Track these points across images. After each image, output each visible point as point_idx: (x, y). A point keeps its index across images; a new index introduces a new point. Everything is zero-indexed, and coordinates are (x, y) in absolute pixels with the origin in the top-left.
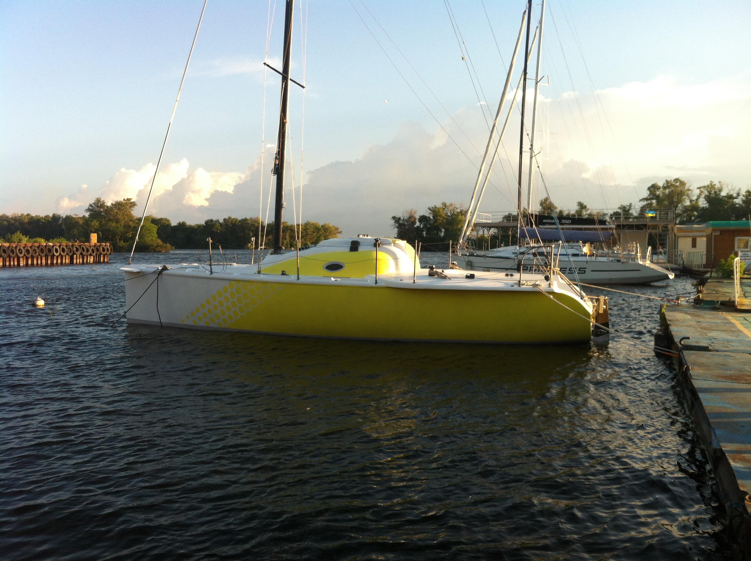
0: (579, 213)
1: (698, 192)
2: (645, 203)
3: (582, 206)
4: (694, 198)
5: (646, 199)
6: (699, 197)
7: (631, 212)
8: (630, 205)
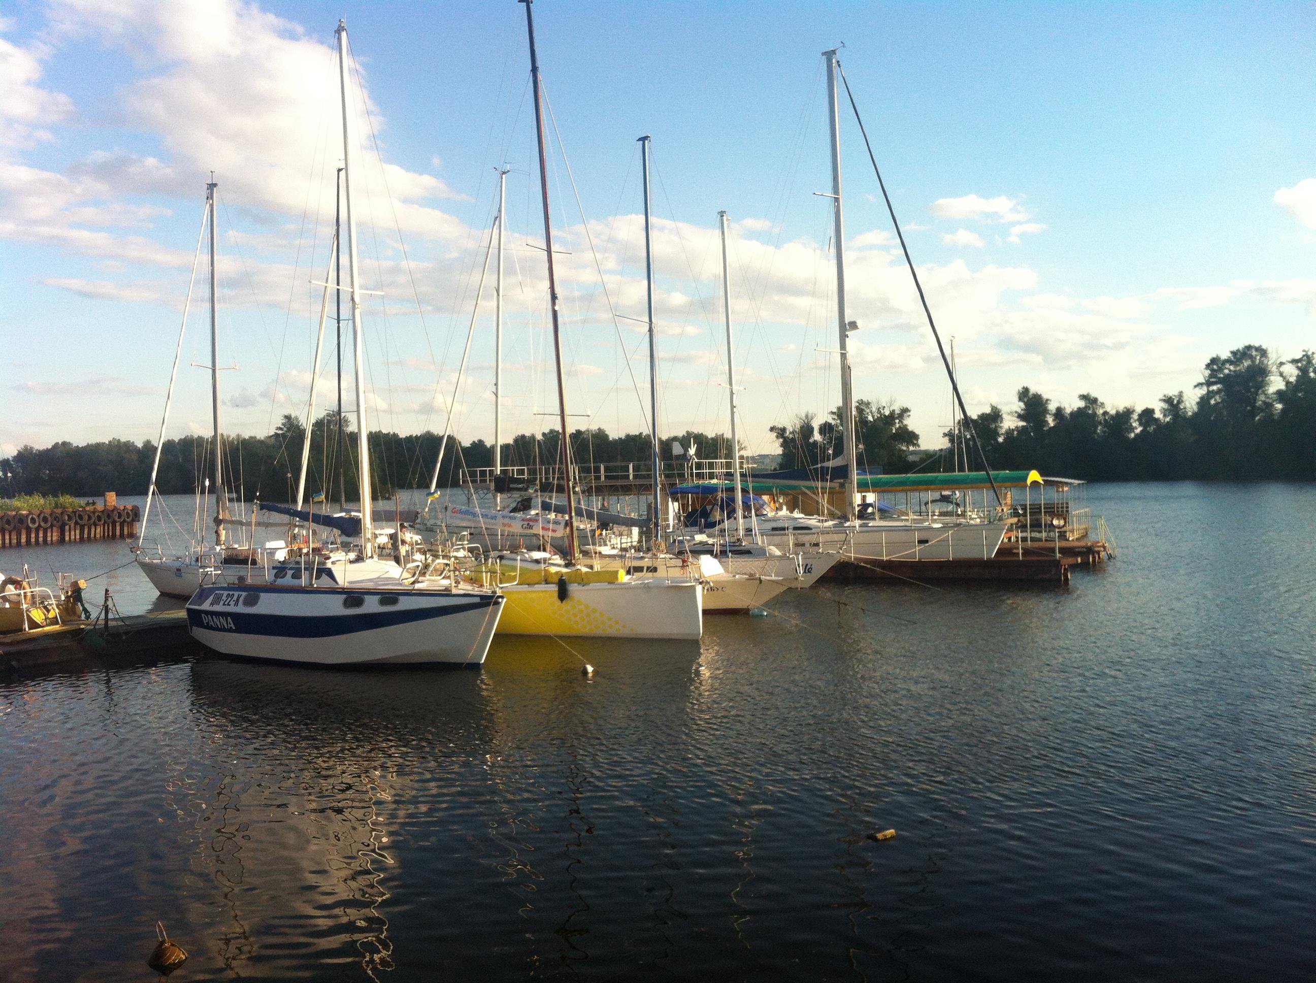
0: (1081, 412)
1: (1295, 369)
2: (1203, 391)
3: (1090, 402)
5: (1206, 384)
7: (1182, 406)
8: (1181, 395)
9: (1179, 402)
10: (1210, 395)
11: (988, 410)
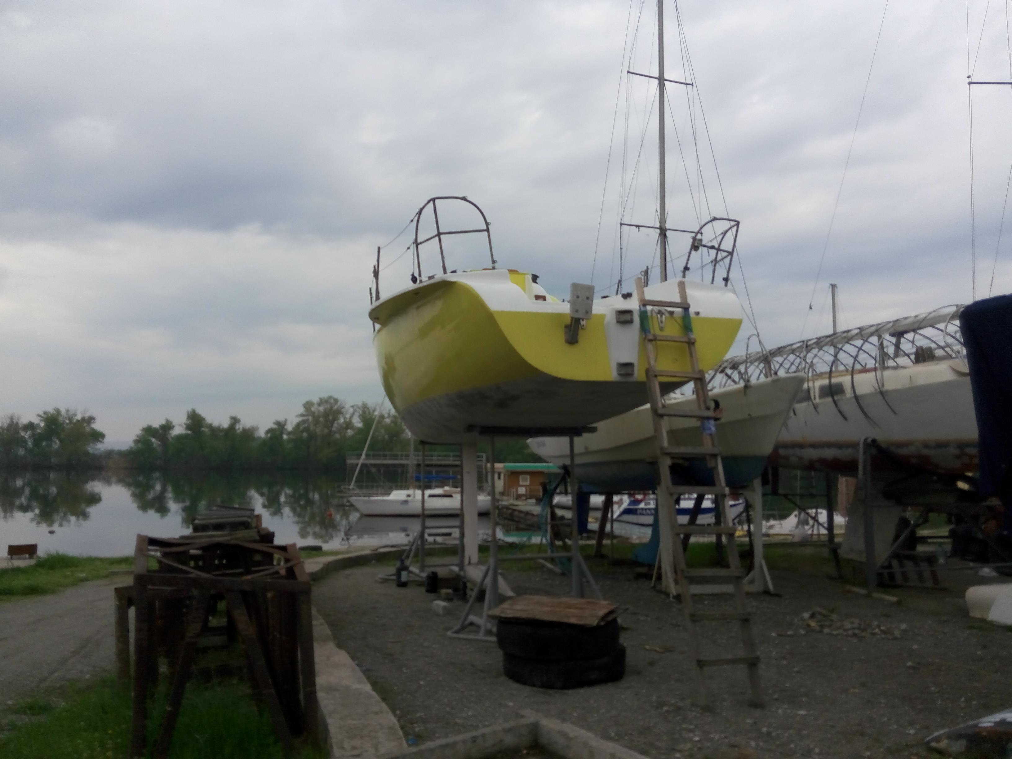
0: (232, 427)
1: (351, 410)
2: (300, 419)
3: (235, 420)
4: (348, 416)
5: (302, 415)
6: (353, 415)
7: (286, 427)
8: (286, 420)
9: (285, 424)
10: (303, 422)
11: (163, 422)
